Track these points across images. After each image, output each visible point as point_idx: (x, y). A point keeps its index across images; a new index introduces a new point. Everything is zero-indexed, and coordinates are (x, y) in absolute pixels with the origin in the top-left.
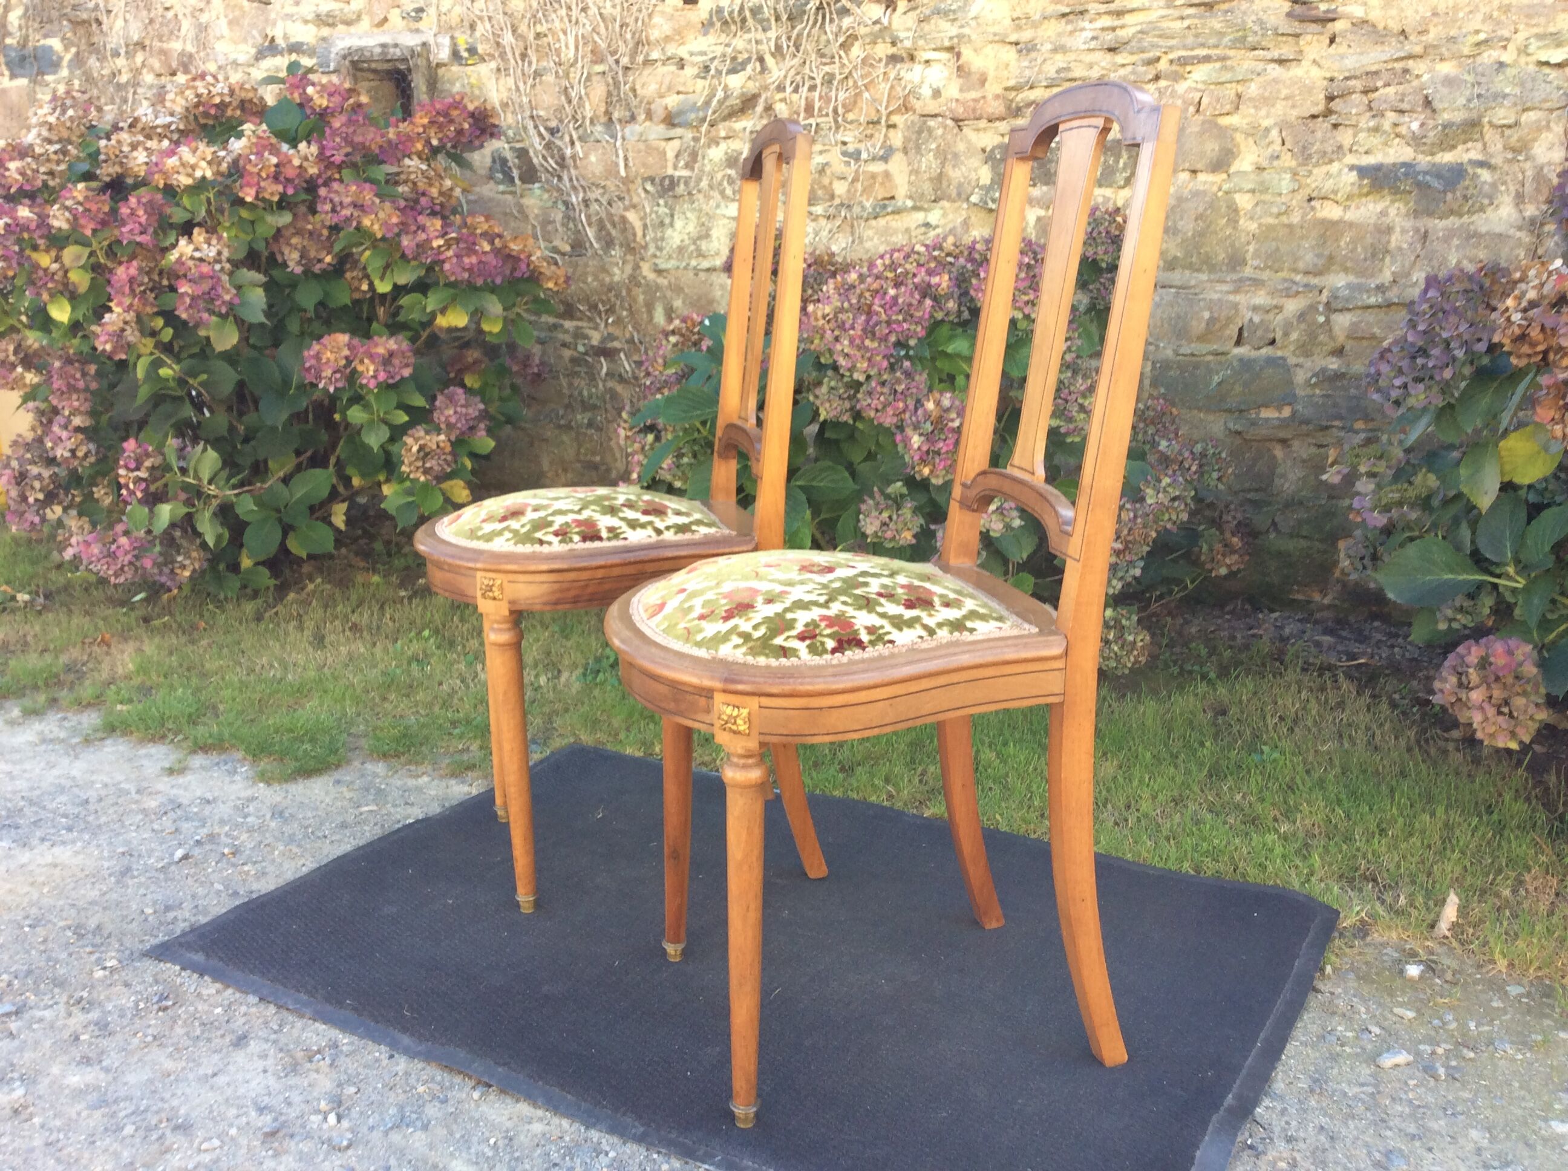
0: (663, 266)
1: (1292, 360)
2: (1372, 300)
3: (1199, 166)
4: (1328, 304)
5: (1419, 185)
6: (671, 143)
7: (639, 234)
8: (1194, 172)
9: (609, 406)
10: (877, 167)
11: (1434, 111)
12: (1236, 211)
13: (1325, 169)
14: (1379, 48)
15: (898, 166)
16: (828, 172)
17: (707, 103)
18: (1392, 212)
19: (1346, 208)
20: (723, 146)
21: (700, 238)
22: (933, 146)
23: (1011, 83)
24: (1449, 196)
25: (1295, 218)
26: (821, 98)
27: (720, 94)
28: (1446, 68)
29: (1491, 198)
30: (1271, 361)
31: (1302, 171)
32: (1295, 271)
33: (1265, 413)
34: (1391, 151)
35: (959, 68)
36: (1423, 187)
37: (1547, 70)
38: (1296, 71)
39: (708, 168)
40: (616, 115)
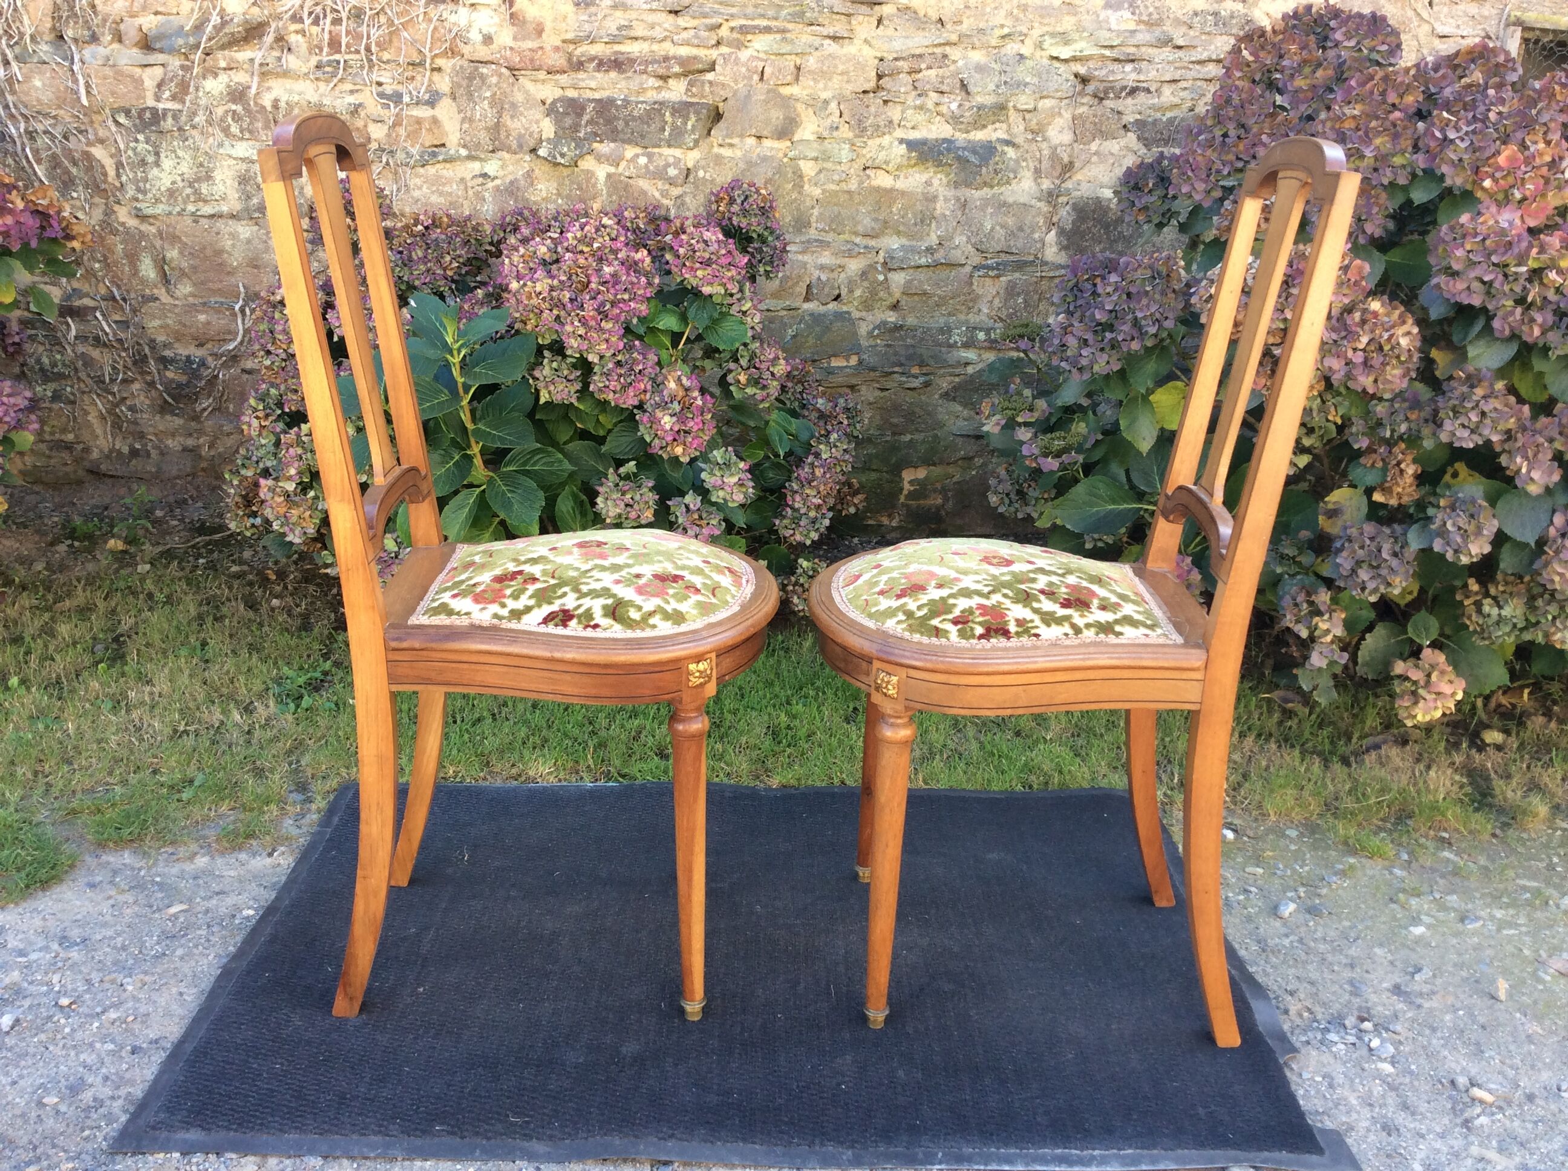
0: (149, 211)
1: (856, 314)
2: (923, 261)
3: (765, 133)
4: (885, 263)
5: (959, 158)
6: (148, 70)
7: (112, 173)
8: (759, 138)
9: (82, 375)
10: (423, 112)
11: (968, 93)
12: (801, 177)
13: (878, 141)
14: (921, 33)
15: (446, 111)
16: (362, 114)
17: (199, 28)
18: (936, 182)
19: (896, 177)
20: (223, 78)
21: (198, 180)
22: (488, 94)
23: (570, 36)
24: (984, 169)
25: (853, 185)
26: (348, 33)
27: (215, 19)
28: (977, 56)
29: (1015, 172)
30: (840, 316)
31: (859, 142)
32: (856, 234)
33: (835, 363)
34: (934, 128)
35: (512, 15)
36: (963, 161)
37: (1056, 64)
38: (850, 49)
39: (203, 102)
40: (69, 33)
